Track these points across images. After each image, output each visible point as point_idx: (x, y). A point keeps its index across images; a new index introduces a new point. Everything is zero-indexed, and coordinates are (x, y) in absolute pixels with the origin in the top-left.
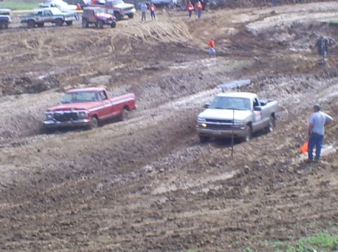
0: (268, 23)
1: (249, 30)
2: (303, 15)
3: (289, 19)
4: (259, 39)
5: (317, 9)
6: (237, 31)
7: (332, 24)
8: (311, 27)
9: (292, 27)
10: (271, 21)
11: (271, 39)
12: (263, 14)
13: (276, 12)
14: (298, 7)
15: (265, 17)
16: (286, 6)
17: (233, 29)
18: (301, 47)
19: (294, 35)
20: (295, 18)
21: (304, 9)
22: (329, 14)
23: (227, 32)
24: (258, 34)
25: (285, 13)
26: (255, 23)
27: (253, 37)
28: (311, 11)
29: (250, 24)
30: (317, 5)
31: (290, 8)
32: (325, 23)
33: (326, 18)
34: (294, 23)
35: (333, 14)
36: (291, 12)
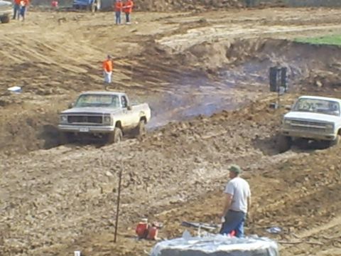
0: (194, 38)
1: (161, 48)
2: (251, 27)
3: (228, 33)
4: (176, 62)
5: (274, 19)
6: (142, 48)
7: (296, 44)
8: (263, 47)
9: (232, 46)
10: (199, 34)
11: (198, 64)
12: (186, 23)
13: (208, 20)
14: (243, 14)
15: (190, 28)
16: (224, 12)
17: (135, 45)
18: (245, 79)
19: (235, 59)
20: (238, 31)
21: (253, 18)
22: (294, 28)
23: (125, 49)
24: (176, 55)
25: (221, 22)
26: (172, 37)
27: (168, 59)
28: (265, 23)
29: (164, 38)
30: (275, 13)
31: (230, 15)
32: (285, 42)
33: (287, 33)
34: (235, 39)
35: (300, 28)
36: (232, 22)
